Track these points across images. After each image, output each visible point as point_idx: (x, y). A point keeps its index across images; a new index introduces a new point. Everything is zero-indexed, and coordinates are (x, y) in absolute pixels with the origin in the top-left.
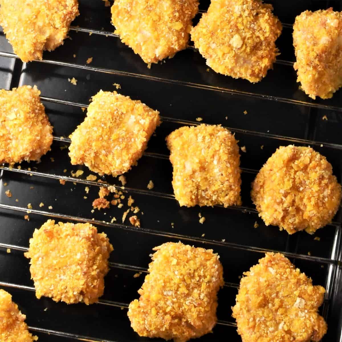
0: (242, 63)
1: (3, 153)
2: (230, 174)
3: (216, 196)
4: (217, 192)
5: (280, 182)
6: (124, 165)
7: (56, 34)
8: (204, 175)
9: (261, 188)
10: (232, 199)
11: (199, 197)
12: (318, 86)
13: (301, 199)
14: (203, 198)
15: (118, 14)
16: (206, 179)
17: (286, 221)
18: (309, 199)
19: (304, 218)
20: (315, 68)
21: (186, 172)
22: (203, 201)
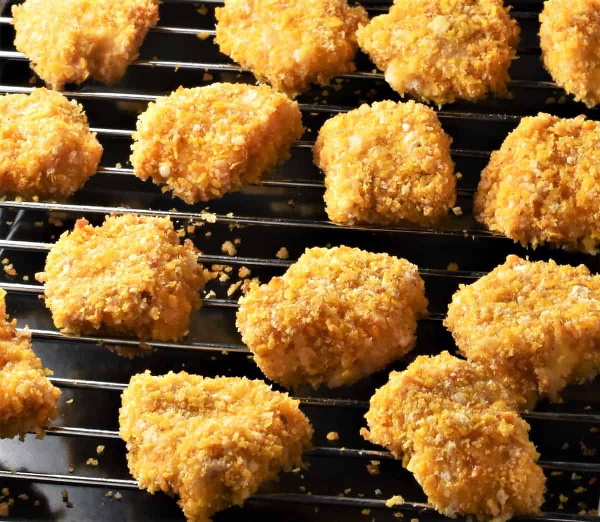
0: (450, 50)
1: (7, 158)
2: (433, 143)
3: (409, 184)
4: (410, 177)
5: (528, 152)
6: (233, 140)
7: (117, 35)
8: (385, 150)
9: (493, 183)
10: (439, 188)
11: (376, 190)
12: (589, 67)
13: (571, 174)
14: (383, 192)
15: (228, 22)
16: (389, 156)
17: (543, 211)
18: (587, 169)
19: (578, 205)
20: (582, 29)
21: (351, 149)
22: (384, 199)
